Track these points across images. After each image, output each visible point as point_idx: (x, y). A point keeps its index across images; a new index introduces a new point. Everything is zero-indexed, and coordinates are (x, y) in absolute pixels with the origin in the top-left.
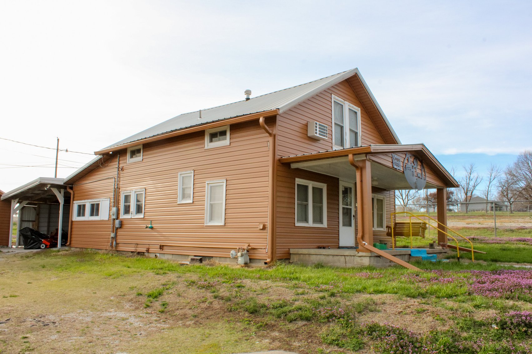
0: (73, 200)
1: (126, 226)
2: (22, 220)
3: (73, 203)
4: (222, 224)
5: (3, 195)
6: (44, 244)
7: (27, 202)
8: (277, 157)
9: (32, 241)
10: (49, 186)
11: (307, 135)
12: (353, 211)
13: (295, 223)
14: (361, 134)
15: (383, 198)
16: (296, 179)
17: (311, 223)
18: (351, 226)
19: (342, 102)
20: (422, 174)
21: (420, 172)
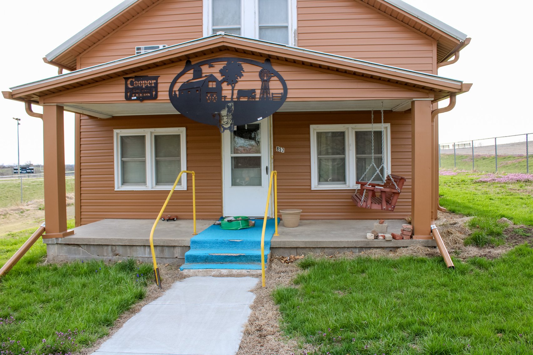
12: (266, 160)
13: (114, 187)
14: (295, 27)
15: (385, 128)
16: (116, 131)
17: (150, 185)
18: (260, 184)
20: (265, 89)
21: (257, 85)
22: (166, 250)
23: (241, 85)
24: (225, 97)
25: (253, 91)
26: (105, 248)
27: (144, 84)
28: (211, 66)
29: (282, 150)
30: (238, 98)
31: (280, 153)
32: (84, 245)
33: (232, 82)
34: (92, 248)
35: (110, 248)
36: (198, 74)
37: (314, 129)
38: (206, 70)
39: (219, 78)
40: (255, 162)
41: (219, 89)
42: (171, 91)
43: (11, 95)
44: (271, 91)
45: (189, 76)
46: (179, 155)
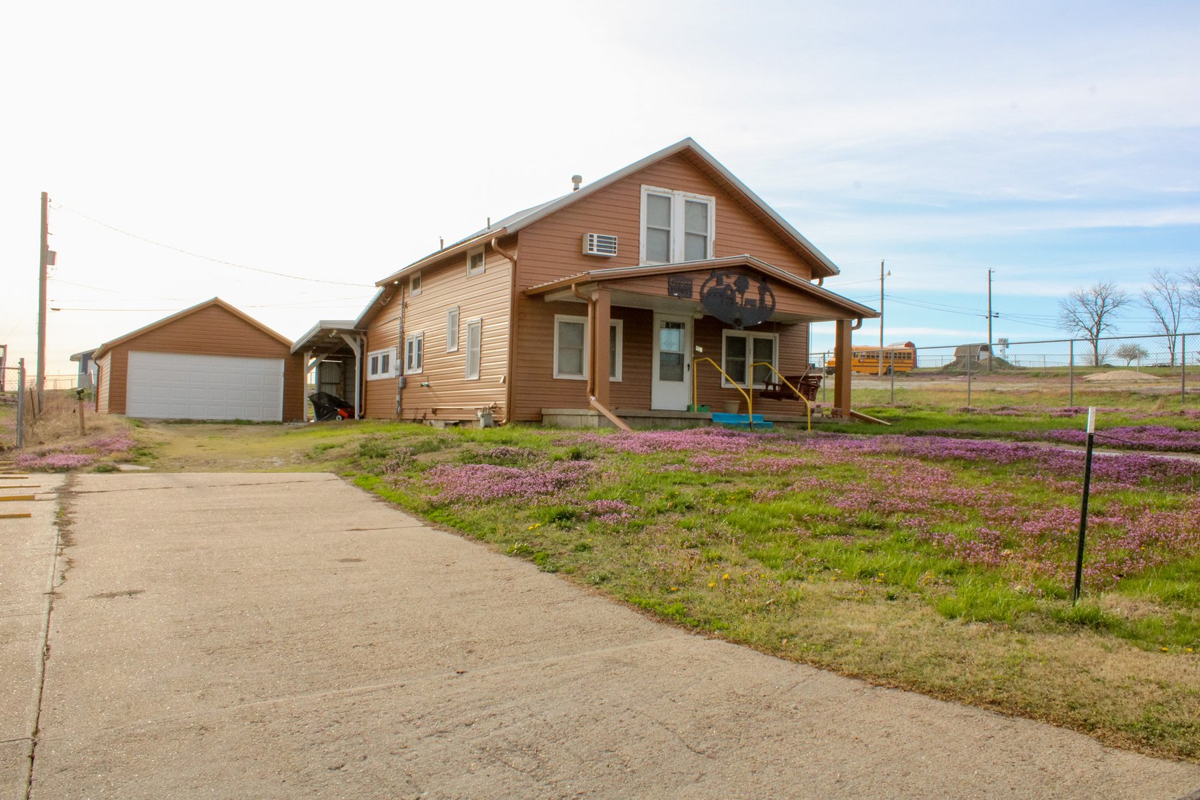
0: (367, 351)
1: (410, 385)
2: (320, 382)
3: (367, 355)
4: (477, 378)
5: (292, 347)
6: (341, 415)
7: (326, 355)
8: (520, 289)
9: (325, 412)
10: (335, 331)
11: (582, 253)
12: (688, 359)
14: (713, 238)
15: (775, 337)
16: (557, 316)
18: (681, 379)
19: (668, 193)
20: (762, 300)
21: (756, 297)
23: (747, 296)
24: (737, 303)
25: (755, 301)
27: (684, 284)
29: (700, 349)
30: (745, 304)
31: (699, 352)
32: (630, 417)
33: (742, 293)
34: (637, 420)
35: (651, 420)
36: (719, 282)
37: (725, 333)
38: (726, 280)
39: (734, 287)
41: (733, 296)
42: (701, 293)
44: (765, 303)
45: (712, 284)
46: (614, 347)
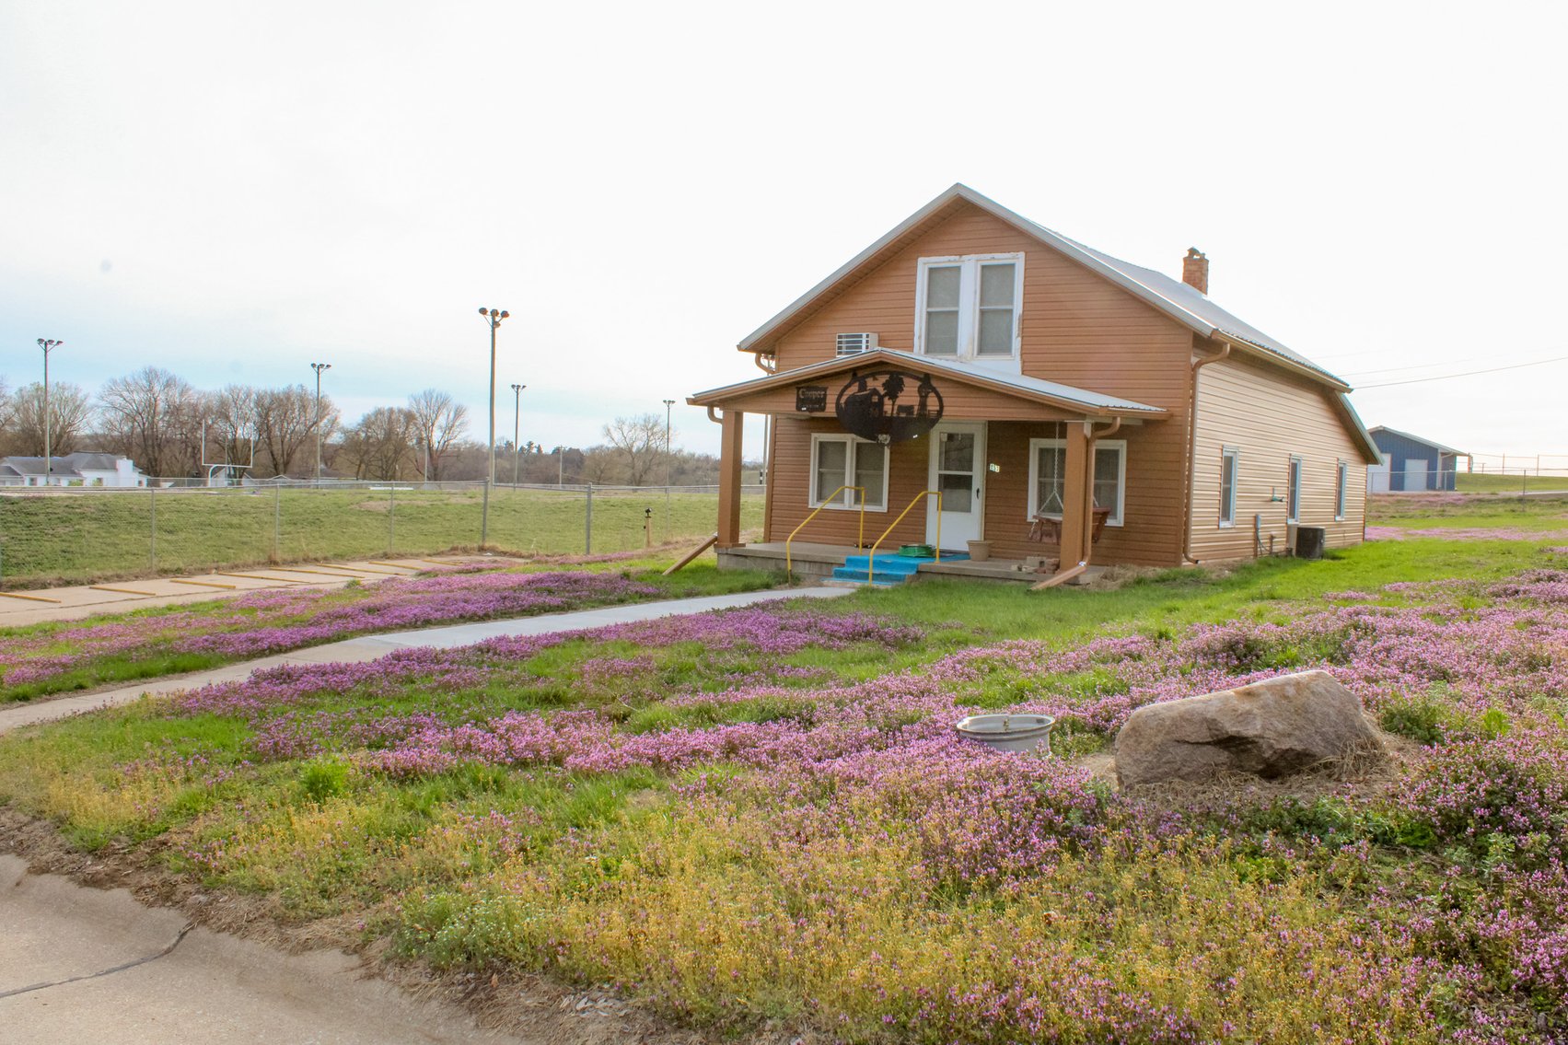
12: (978, 482)
13: (808, 503)
14: (1021, 311)
15: (1121, 446)
16: (814, 435)
17: (848, 504)
18: (969, 510)
19: (955, 261)
20: (923, 405)
21: (915, 401)
22: (824, 566)
23: (901, 401)
24: (886, 412)
25: (912, 407)
26: (770, 561)
27: (814, 394)
28: (875, 379)
29: (995, 468)
30: (898, 413)
31: (994, 472)
33: (893, 396)
36: (863, 387)
37: (1035, 444)
38: (871, 383)
39: (882, 392)
40: (965, 483)
41: (881, 403)
42: (838, 403)
43: (694, 401)
44: (929, 408)
45: (853, 390)
46: (882, 469)
